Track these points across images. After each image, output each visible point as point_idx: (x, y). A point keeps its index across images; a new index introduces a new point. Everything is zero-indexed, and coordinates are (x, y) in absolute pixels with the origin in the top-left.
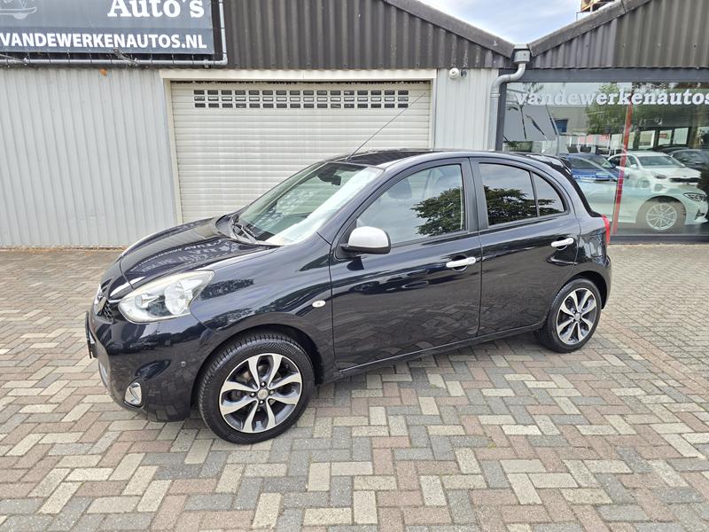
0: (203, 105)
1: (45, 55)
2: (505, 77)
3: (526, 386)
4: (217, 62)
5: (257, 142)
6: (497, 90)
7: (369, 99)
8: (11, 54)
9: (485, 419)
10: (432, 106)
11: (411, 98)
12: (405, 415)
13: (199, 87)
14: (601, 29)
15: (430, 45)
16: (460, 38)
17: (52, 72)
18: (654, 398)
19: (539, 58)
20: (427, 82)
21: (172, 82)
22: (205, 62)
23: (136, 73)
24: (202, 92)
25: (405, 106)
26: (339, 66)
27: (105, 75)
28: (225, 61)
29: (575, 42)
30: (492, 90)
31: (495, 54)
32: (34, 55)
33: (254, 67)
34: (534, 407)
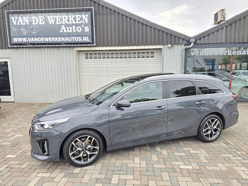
0: (88, 58)
1: (41, 44)
2: (187, 47)
3: (190, 152)
4: (92, 45)
5: (104, 69)
6: (184, 51)
7: (141, 55)
8: (31, 44)
9: (173, 163)
10: (162, 56)
11: (155, 55)
12: (146, 160)
13: (87, 53)
14: (220, 30)
15: (161, 37)
16: (171, 35)
17: (43, 49)
18: (236, 158)
19: (198, 40)
20: (160, 49)
21: (79, 51)
22: (89, 45)
23: (68, 49)
24: (88, 54)
25: (153, 57)
26: (131, 45)
27: (58, 49)
28: (95, 44)
29: (211, 35)
30: (182, 51)
31: (183, 40)
32: (38, 44)
33: (104, 46)
34: (192, 159)
